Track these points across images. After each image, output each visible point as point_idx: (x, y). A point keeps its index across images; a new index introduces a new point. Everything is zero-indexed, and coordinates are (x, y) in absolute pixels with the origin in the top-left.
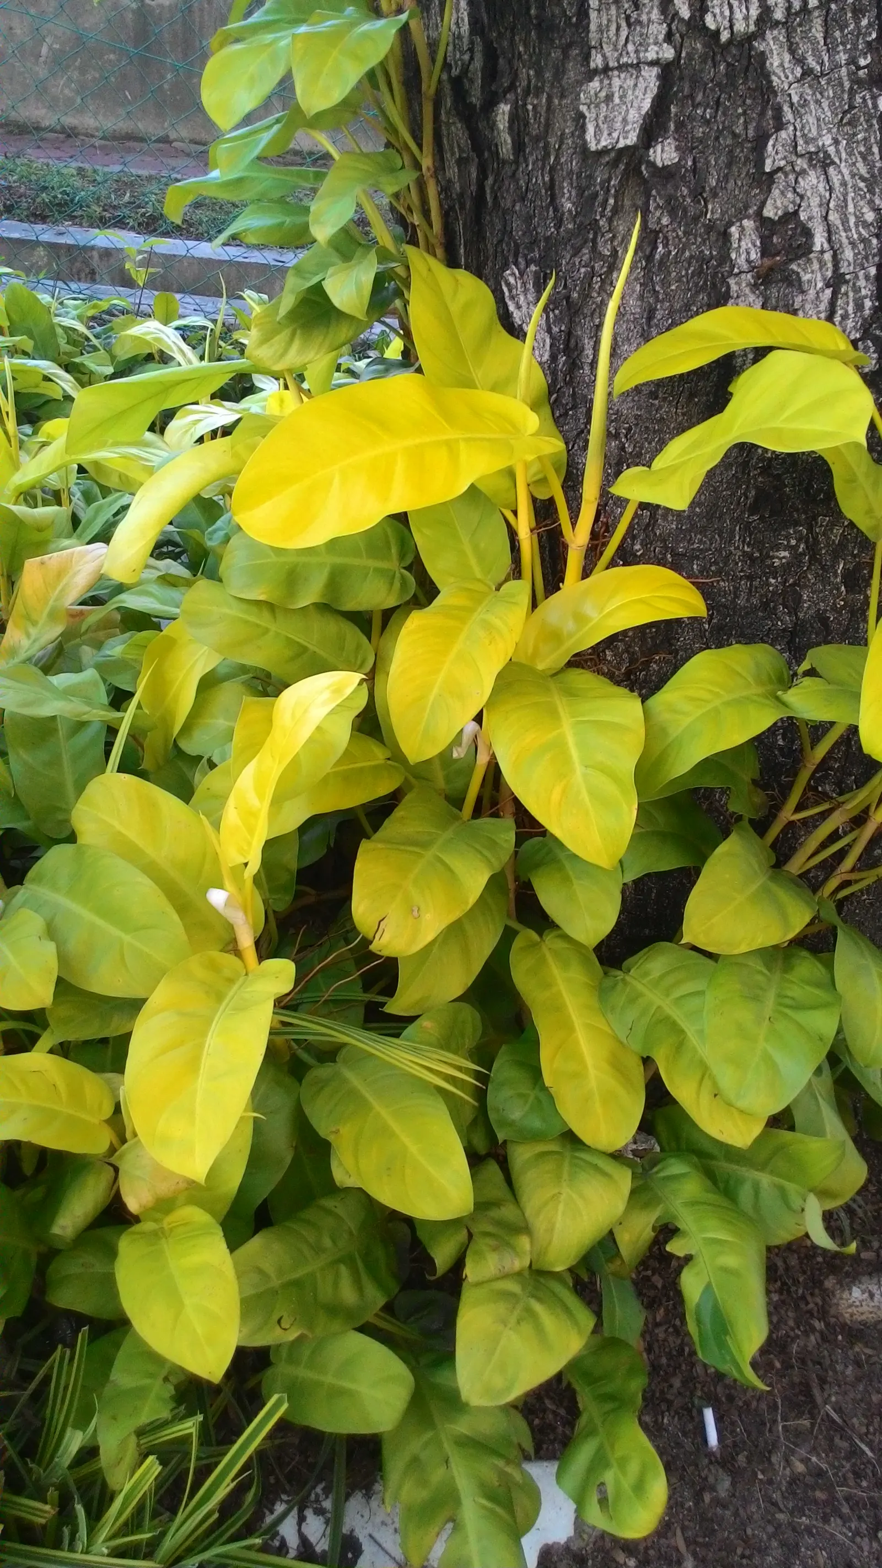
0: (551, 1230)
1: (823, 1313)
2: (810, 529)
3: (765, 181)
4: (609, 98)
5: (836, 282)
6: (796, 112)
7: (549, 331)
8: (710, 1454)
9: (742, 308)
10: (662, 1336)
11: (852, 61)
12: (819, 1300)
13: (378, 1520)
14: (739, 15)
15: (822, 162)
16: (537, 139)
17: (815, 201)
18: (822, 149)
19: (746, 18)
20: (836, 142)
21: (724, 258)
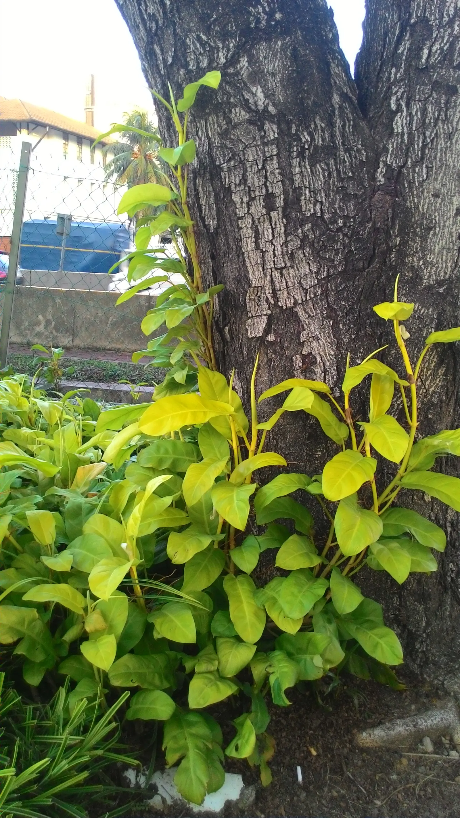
0: (227, 662)
1: (351, 742)
2: (326, 445)
3: (302, 344)
4: (254, 324)
5: (325, 371)
6: (308, 326)
7: (242, 387)
8: (299, 785)
9: (298, 379)
10: (284, 742)
11: (322, 312)
12: (349, 737)
13: (166, 781)
14: (288, 302)
15: (318, 339)
16: (236, 336)
17: (316, 349)
18: (316, 335)
19: (290, 303)
20: (320, 333)
21: (292, 366)
